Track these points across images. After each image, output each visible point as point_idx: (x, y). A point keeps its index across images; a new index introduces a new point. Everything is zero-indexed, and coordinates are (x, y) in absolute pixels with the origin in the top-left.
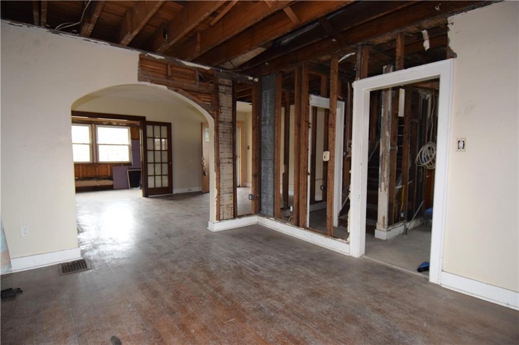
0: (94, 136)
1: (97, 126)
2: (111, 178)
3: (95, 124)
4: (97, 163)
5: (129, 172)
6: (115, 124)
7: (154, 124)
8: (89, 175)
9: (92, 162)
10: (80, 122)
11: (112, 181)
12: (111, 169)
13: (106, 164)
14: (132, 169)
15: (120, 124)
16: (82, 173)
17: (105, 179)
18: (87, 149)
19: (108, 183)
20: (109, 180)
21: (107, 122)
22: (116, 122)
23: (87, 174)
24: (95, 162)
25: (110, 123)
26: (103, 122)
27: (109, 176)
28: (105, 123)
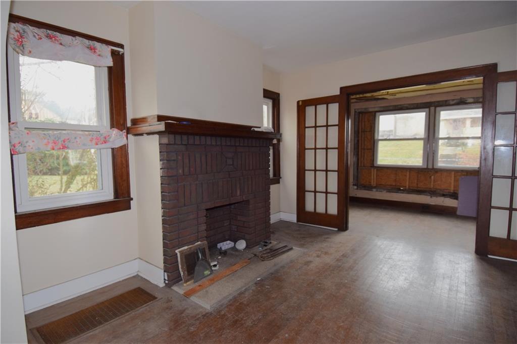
1: (438, 108)
2: (454, 196)
3: (436, 106)
4: (433, 169)
6: (471, 100)
8: (421, 186)
9: (426, 167)
11: (455, 201)
16: (410, 183)
17: (444, 195)
19: (449, 202)
20: (451, 198)
21: (456, 99)
22: (473, 98)
23: (417, 184)
24: (430, 166)
25: (463, 100)
26: (449, 100)
27: (450, 192)
28: (452, 103)
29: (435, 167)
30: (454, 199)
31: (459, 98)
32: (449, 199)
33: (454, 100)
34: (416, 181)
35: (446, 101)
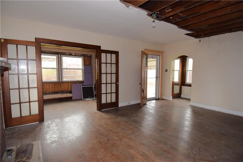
0: (60, 63)
1: (62, 55)
2: (70, 92)
3: (61, 55)
4: (62, 82)
5: (82, 87)
6: (74, 54)
7: (107, 52)
8: (57, 90)
9: (58, 81)
10: (50, 53)
11: (71, 94)
12: (71, 86)
13: (67, 82)
14: (84, 86)
15: (77, 55)
16: (52, 89)
17: (66, 93)
18: (55, 72)
19: (69, 95)
20: (70, 93)
21: (69, 53)
22: (74, 53)
23: (55, 89)
24: (60, 81)
25: (71, 54)
26: (66, 53)
27: (69, 91)
28: (67, 54)
29: (62, 81)
30: (71, 93)
31: (69, 52)
32: (68, 94)
33: (67, 53)
34: (54, 88)
35: (65, 53)
